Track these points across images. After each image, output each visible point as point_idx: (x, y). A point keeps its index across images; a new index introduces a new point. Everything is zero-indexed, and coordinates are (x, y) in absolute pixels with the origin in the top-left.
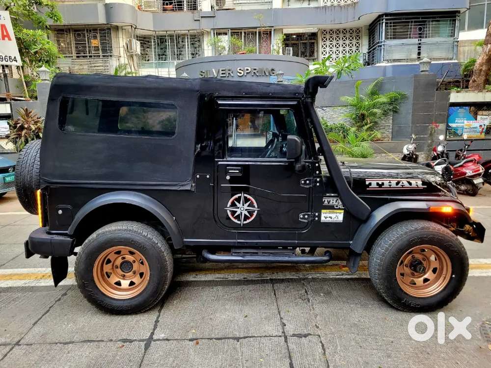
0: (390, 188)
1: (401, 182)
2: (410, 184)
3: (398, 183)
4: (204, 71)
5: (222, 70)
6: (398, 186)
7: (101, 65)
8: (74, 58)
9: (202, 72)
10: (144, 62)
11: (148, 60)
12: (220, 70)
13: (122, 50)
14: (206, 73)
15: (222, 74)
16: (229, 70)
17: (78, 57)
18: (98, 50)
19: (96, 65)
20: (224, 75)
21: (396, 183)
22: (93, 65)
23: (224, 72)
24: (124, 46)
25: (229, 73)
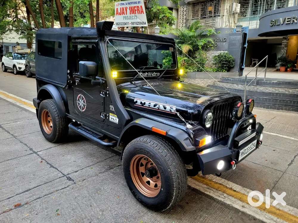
0: (149, 107)
1: (158, 105)
2: (165, 108)
3: (155, 106)
4: (274, 20)
5: (288, 19)
6: (154, 108)
7: (211, 22)
8: (199, 19)
9: (272, 21)
10: (243, 17)
11: (245, 16)
12: (286, 19)
13: (225, 11)
14: (275, 22)
15: (287, 21)
16: (294, 18)
17: (201, 18)
18: (212, 13)
19: (208, 22)
20: (289, 23)
21: (154, 105)
22: (207, 22)
23: (289, 20)
24: (227, 8)
25: (293, 21)
